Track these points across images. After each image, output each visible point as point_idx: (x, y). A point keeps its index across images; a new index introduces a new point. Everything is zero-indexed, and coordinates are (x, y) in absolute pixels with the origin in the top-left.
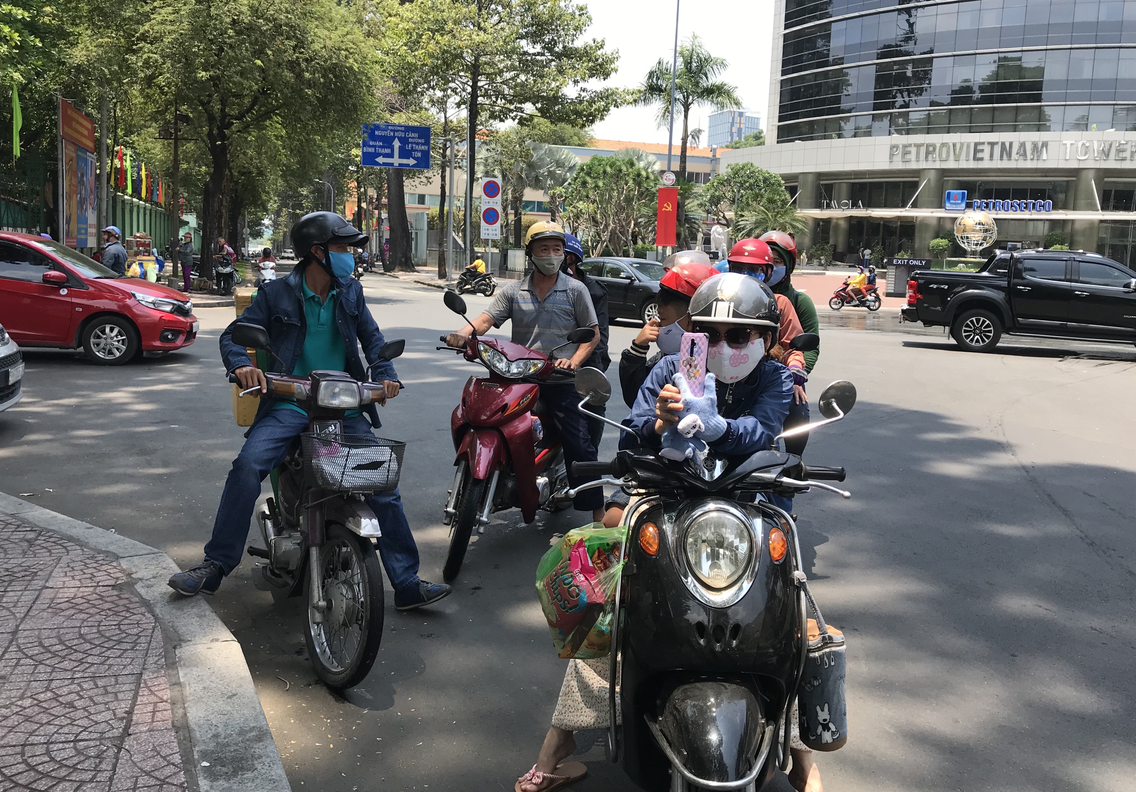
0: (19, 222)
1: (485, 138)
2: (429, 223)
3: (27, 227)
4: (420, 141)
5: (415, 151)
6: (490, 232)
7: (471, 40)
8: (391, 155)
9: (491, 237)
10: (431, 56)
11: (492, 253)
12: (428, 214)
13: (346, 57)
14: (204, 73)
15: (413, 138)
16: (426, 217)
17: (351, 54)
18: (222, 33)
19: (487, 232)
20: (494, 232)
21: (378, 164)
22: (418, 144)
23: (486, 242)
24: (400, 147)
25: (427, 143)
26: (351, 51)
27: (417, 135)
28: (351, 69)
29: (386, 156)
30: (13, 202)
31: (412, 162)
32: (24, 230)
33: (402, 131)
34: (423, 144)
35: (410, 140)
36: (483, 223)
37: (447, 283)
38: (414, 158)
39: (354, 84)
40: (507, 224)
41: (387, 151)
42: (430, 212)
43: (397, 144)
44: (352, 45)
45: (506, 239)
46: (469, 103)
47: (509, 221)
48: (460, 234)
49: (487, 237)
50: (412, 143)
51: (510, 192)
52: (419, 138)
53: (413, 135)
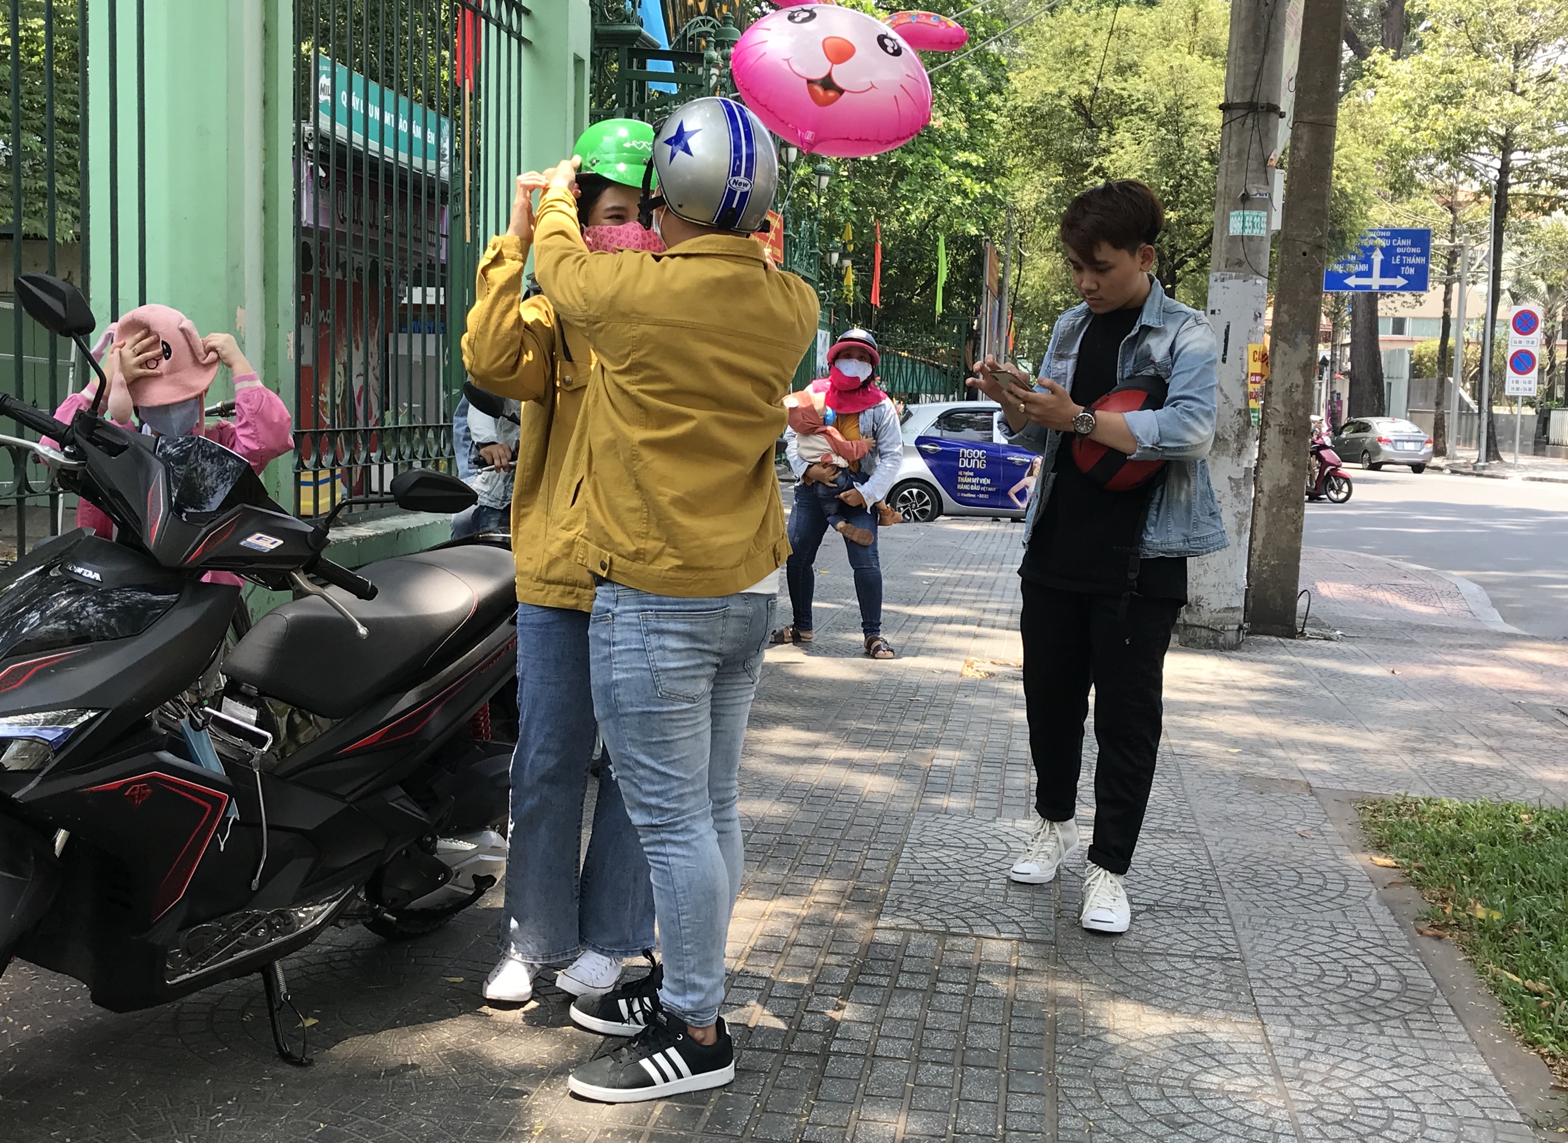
0: (937, 388)
1: (1518, 235)
2: (1413, 367)
3: (945, 394)
4: (1414, 250)
5: (1405, 265)
6: (1521, 386)
7: (1502, 109)
8: (1368, 274)
9: (1521, 393)
10: (1441, 137)
11: (1523, 417)
12: (1411, 353)
13: (1337, 177)
14: (1172, 213)
15: (1404, 246)
16: (1407, 356)
17: (1343, 171)
18: (1197, 164)
19: (1515, 385)
20: (1528, 386)
21: (1348, 287)
22: (1410, 255)
23: (1513, 400)
24: (1382, 261)
25: (1425, 253)
26: (1343, 168)
27: (1409, 242)
28: (1342, 192)
29: (1359, 275)
30: (933, 365)
31: (1400, 282)
32: (942, 396)
33: (1386, 237)
34: (1418, 255)
35: (1399, 250)
36: (1509, 372)
37: (1449, 462)
38: (1405, 276)
39: (1346, 209)
40: (1553, 366)
41: (1364, 268)
42: (1415, 348)
43: (1377, 257)
44: (1344, 161)
45: (1549, 394)
46: (1495, 192)
47: (1557, 362)
48: (1468, 385)
49: (1514, 393)
50: (1401, 254)
51: (1560, 311)
52: (1413, 246)
53: (1404, 242)
